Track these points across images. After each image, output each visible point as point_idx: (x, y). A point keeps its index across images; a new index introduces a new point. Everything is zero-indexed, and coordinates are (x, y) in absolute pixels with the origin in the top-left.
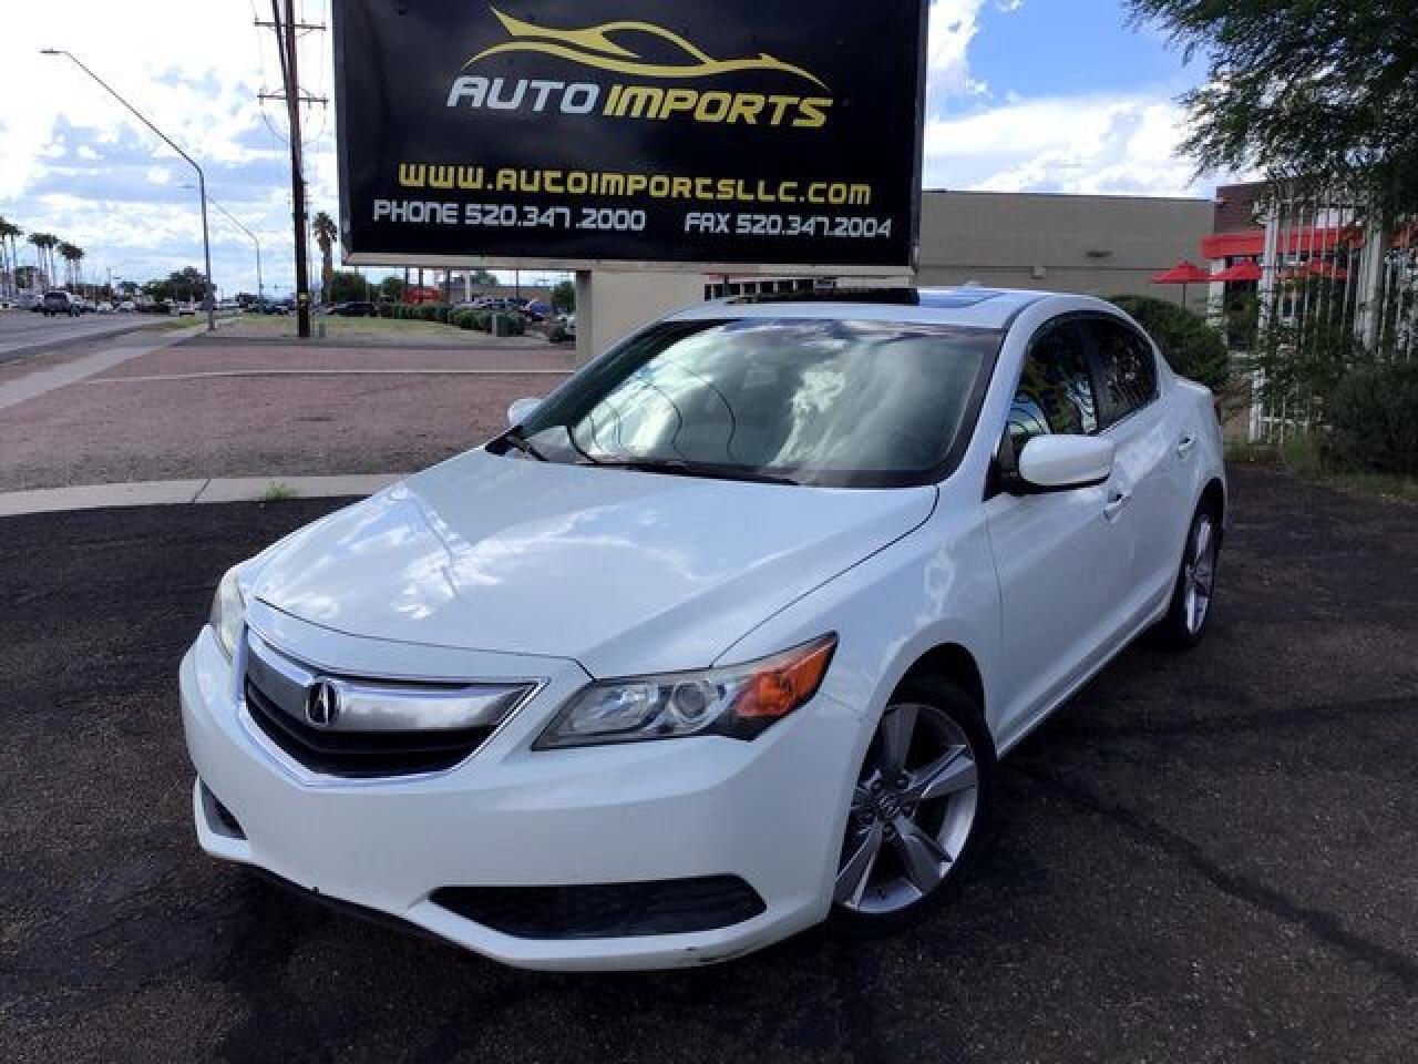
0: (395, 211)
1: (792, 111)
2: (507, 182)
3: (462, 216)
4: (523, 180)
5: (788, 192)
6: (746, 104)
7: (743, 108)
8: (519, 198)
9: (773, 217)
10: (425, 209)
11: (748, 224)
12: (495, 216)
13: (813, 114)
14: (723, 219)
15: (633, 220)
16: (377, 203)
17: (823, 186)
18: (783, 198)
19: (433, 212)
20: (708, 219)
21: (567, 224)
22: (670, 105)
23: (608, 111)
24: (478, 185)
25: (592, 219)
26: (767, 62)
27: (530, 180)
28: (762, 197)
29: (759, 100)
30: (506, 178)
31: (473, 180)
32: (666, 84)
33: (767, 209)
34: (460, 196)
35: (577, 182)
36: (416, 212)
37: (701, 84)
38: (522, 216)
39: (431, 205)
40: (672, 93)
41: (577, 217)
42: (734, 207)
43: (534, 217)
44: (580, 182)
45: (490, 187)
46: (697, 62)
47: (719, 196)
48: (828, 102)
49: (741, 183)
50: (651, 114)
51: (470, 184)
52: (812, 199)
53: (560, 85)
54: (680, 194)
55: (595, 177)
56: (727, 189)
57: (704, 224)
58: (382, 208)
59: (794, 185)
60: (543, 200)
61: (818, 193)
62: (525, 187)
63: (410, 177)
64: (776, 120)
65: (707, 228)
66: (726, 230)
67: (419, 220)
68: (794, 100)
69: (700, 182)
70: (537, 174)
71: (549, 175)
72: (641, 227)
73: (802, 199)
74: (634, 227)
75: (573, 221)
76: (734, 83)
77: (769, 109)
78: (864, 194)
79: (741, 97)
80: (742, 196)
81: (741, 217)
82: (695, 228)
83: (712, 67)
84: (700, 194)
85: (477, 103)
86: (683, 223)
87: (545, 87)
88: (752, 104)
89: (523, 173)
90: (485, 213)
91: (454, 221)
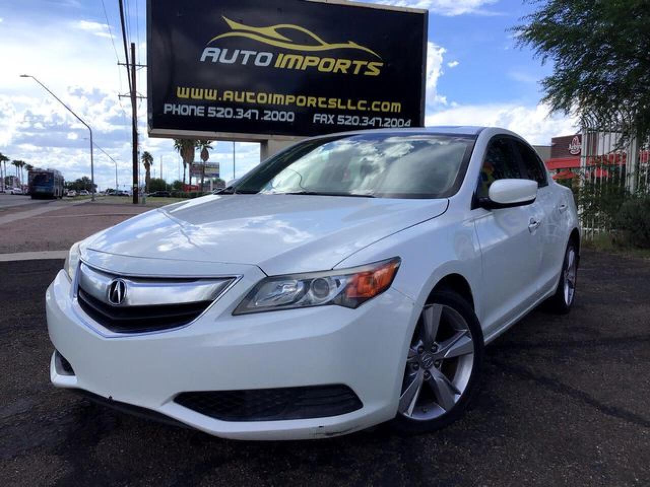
0: (174, 109)
1: (364, 68)
2: (228, 97)
3: (206, 112)
4: (236, 96)
5: (362, 105)
6: (342, 64)
7: (341, 66)
8: (234, 105)
9: (355, 117)
10: (189, 109)
11: (343, 120)
12: (222, 113)
13: (374, 69)
14: (331, 117)
15: (288, 117)
16: (166, 105)
17: (379, 103)
18: (359, 108)
19: (193, 110)
20: (324, 117)
21: (257, 118)
22: (306, 63)
23: (277, 65)
24: (215, 98)
25: (268, 116)
26: (352, 45)
27: (239, 97)
28: (350, 107)
29: (349, 62)
30: (228, 95)
31: (212, 96)
32: (304, 54)
33: (352, 113)
34: (207, 104)
35: (262, 98)
36: (185, 110)
37: (321, 54)
38: (235, 113)
39: (191, 107)
40: (308, 58)
41: (262, 114)
42: (336, 112)
43: (241, 114)
44: (263, 98)
45: (220, 99)
46: (320, 44)
47: (329, 106)
48: (381, 64)
49: (340, 101)
50: (298, 67)
51: (210, 98)
52: (374, 109)
53: (254, 53)
54: (311, 105)
55: (271, 96)
56: (333, 103)
57: (322, 119)
58: (168, 108)
59: (365, 102)
60: (246, 106)
61: (376, 106)
62: (237, 100)
63: (182, 94)
64: (356, 72)
65: (324, 121)
66: (333, 122)
67: (186, 114)
68: (365, 63)
69: (320, 100)
70: (243, 94)
71: (248, 94)
72: (292, 120)
73: (369, 109)
74: (289, 120)
75: (259, 117)
76: (337, 54)
77: (353, 67)
78: (398, 107)
79: (340, 61)
80: (340, 107)
81: (339, 116)
82: (318, 121)
83: (326, 46)
84: (320, 105)
85: (215, 60)
86: (312, 118)
87: (247, 53)
88: (344, 64)
89: (236, 93)
90: (218, 111)
91: (203, 115)
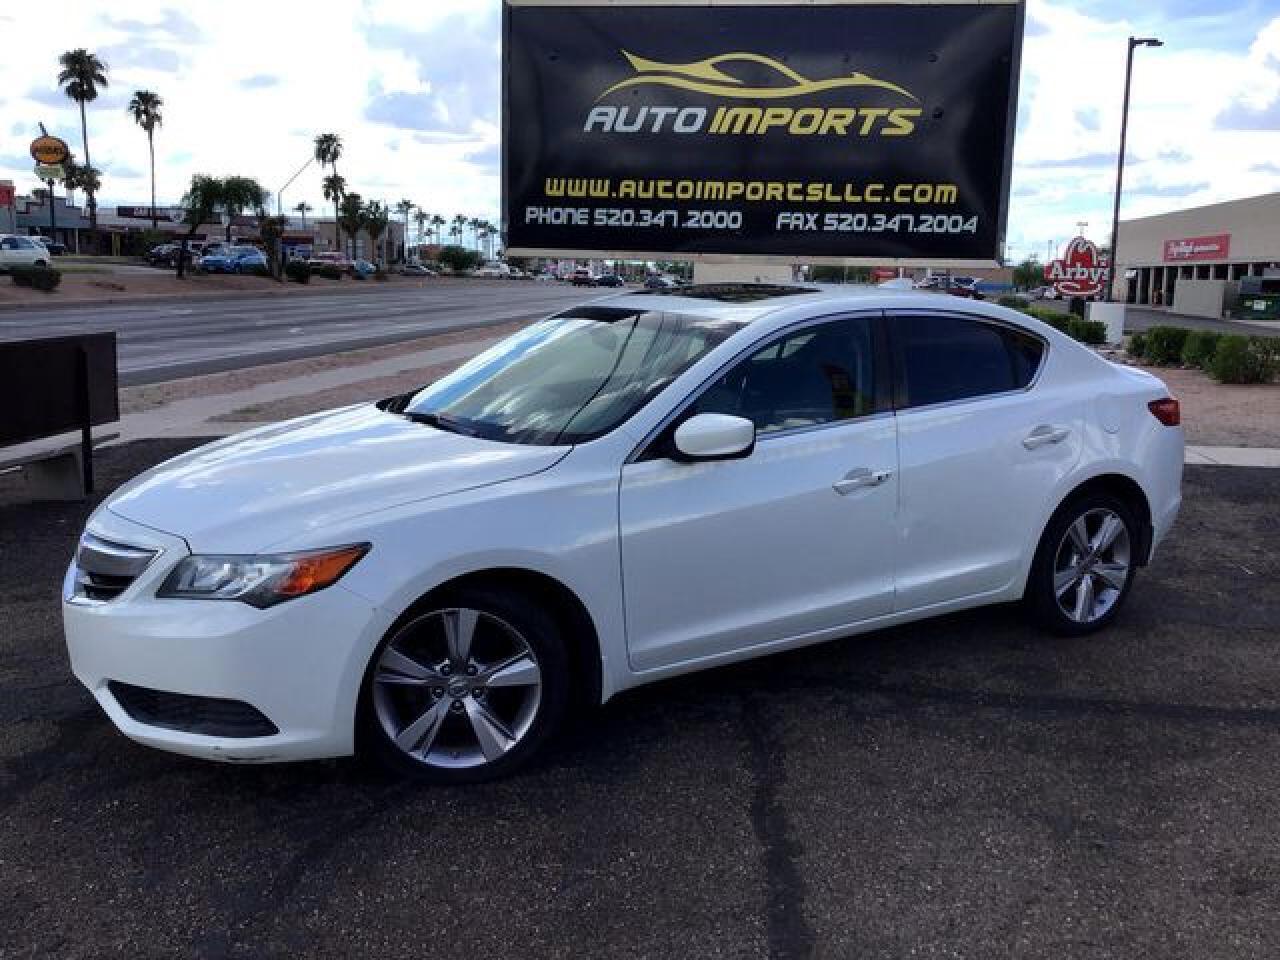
0: (542, 215)
1: (881, 122)
2: (627, 190)
3: (592, 218)
4: (641, 188)
5: (874, 193)
6: (837, 117)
7: (836, 120)
8: (637, 204)
9: (858, 216)
10: (564, 213)
11: (835, 223)
12: (618, 218)
13: (901, 122)
14: (812, 218)
15: (732, 220)
16: (529, 209)
17: (910, 187)
18: (869, 198)
19: (570, 216)
20: (798, 219)
21: (675, 224)
22: (768, 121)
23: (713, 129)
24: (605, 194)
25: (696, 220)
26: (860, 79)
27: (646, 189)
28: (849, 198)
29: (850, 114)
30: (628, 187)
31: (601, 189)
32: (763, 104)
33: (853, 208)
34: (591, 203)
35: (685, 190)
36: (557, 216)
37: (796, 103)
38: (639, 218)
39: (568, 210)
40: (770, 111)
41: (684, 218)
42: (822, 207)
43: (649, 219)
44: (687, 190)
45: (614, 195)
46: (796, 84)
47: (809, 199)
48: (917, 112)
49: (829, 187)
50: (750, 130)
51: (598, 194)
52: (898, 199)
53: (674, 110)
54: (774, 197)
55: (700, 184)
56: (815, 191)
57: (793, 223)
58: (533, 213)
59: (880, 187)
60: (656, 205)
61: (903, 193)
62: (642, 195)
63: (554, 189)
64: (865, 130)
65: (796, 226)
66: (814, 228)
67: (559, 222)
68: (883, 112)
69: (791, 187)
70: (652, 184)
71: (662, 184)
72: (738, 226)
73: (888, 199)
74: (732, 226)
75: (680, 222)
76: (824, 100)
77: (859, 121)
78: (950, 194)
79: (832, 112)
80: (829, 198)
81: (828, 216)
82: (785, 226)
83: (807, 87)
84: (791, 197)
85: (607, 128)
86: (775, 221)
87: (661, 113)
88: (842, 117)
89: (641, 183)
90: (610, 216)
91: (585, 223)
